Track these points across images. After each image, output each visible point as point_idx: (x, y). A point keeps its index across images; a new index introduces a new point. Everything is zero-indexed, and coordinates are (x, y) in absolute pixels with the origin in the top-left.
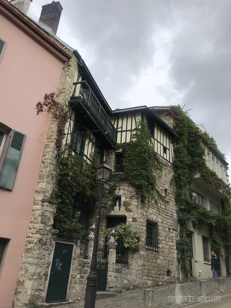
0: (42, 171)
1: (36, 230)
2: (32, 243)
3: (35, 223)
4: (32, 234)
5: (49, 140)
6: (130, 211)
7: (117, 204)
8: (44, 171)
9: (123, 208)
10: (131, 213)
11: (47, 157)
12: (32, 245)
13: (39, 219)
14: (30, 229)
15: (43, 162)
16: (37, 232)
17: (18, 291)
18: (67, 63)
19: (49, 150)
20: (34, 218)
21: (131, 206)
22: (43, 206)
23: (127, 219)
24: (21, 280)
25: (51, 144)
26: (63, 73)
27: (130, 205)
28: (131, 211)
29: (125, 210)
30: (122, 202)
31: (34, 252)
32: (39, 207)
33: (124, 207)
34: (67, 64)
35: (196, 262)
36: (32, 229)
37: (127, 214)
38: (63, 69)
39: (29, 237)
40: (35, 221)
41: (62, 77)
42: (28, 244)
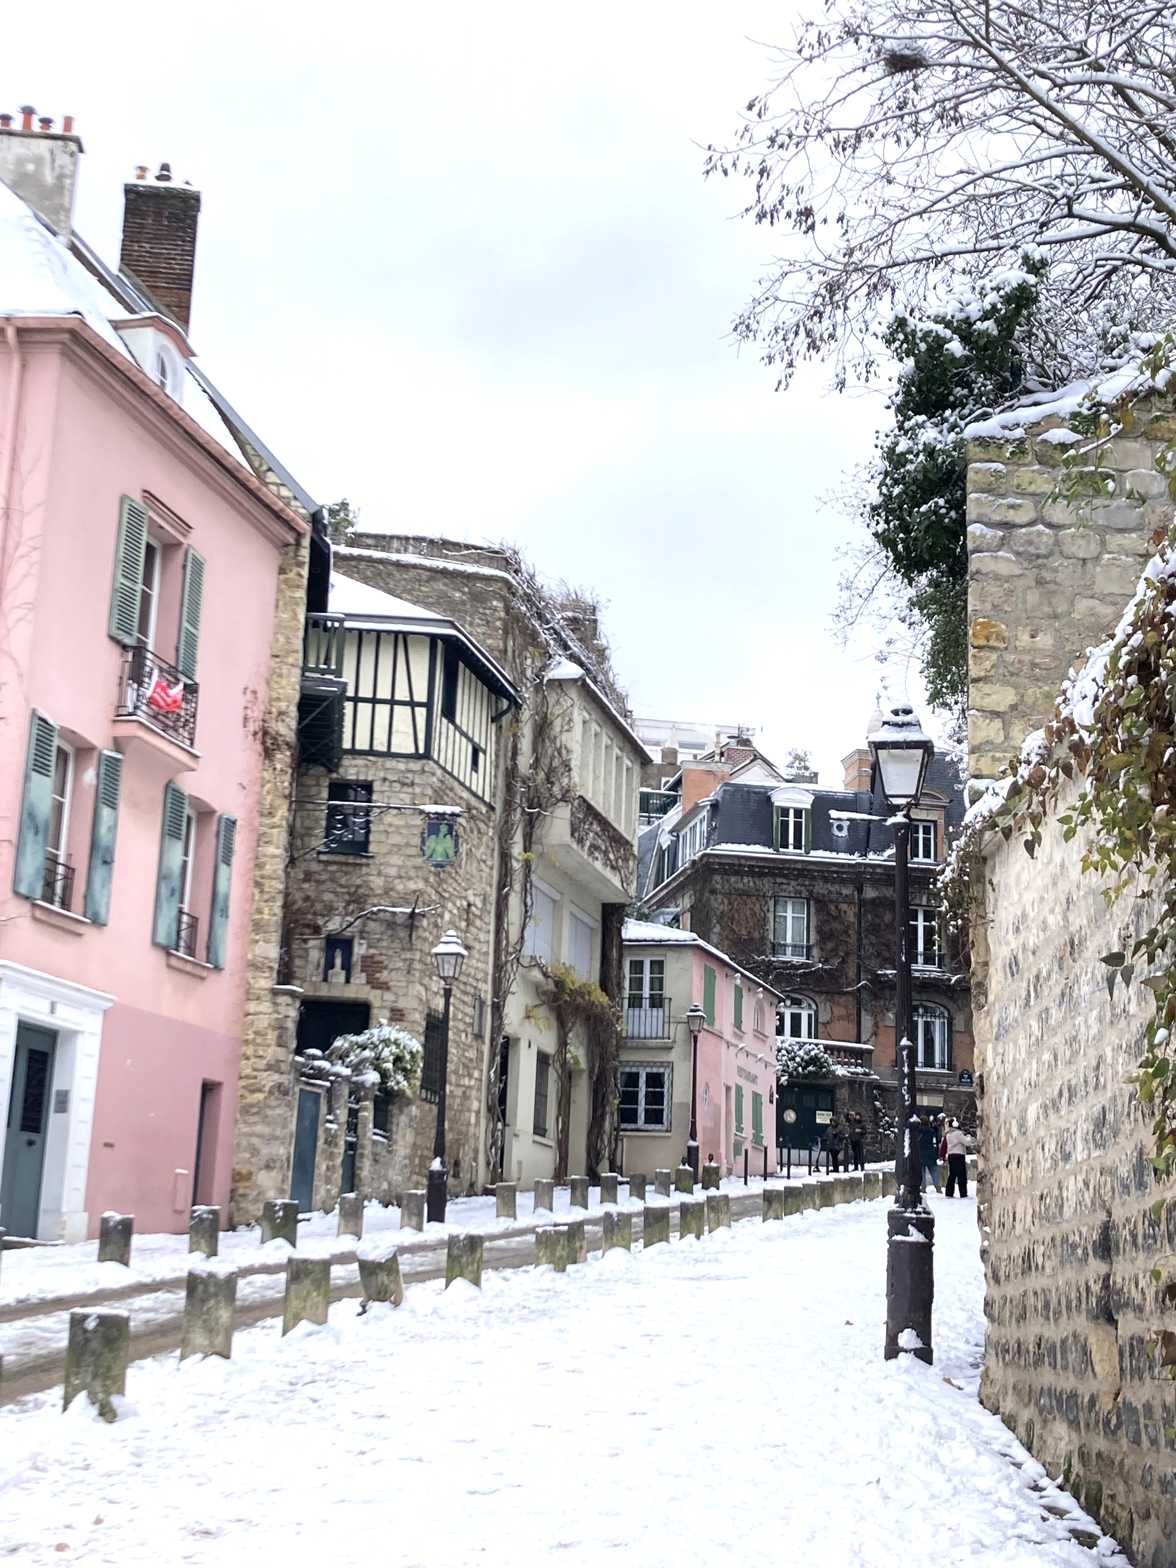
0: (260, 911)
1: (265, 1062)
2: (260, 1090)
3: (259, 1045)
4: (255, 1070)
5: (267, 821)
6: (384, 986)
7: (338, 961)
8: (266, 910)
9: (359, 978)
10: (388, 996)
11: (268, 869)
12: (260, 1096)
13: (272, 1036)
14: (248, 1058)
15: (258, 885)
16: (269, 1068)
17: (241, 1191)
18: (291, 548)
19: (271, 850)
20: (256, 1033)
21: (385, 973)
22: (275, 1004)
23: (375, 1012)
24: (244, 1171)
25: (275, 831)
26: (283, 586)
27: (386, 968)
28: (388, 989)
29: (368, 983)
30: (355, 958)
31: (269, 1112)
32: (265, 1006)
33: (364, 975)
34: (291, 554)
35: (516, 1136)
36: (253, 1060)
37: (374, 997)
38: (282, 571)
39: (247, 1077)
40: (259, 1040)
41: (281, 603)
42: (247, 1094)
